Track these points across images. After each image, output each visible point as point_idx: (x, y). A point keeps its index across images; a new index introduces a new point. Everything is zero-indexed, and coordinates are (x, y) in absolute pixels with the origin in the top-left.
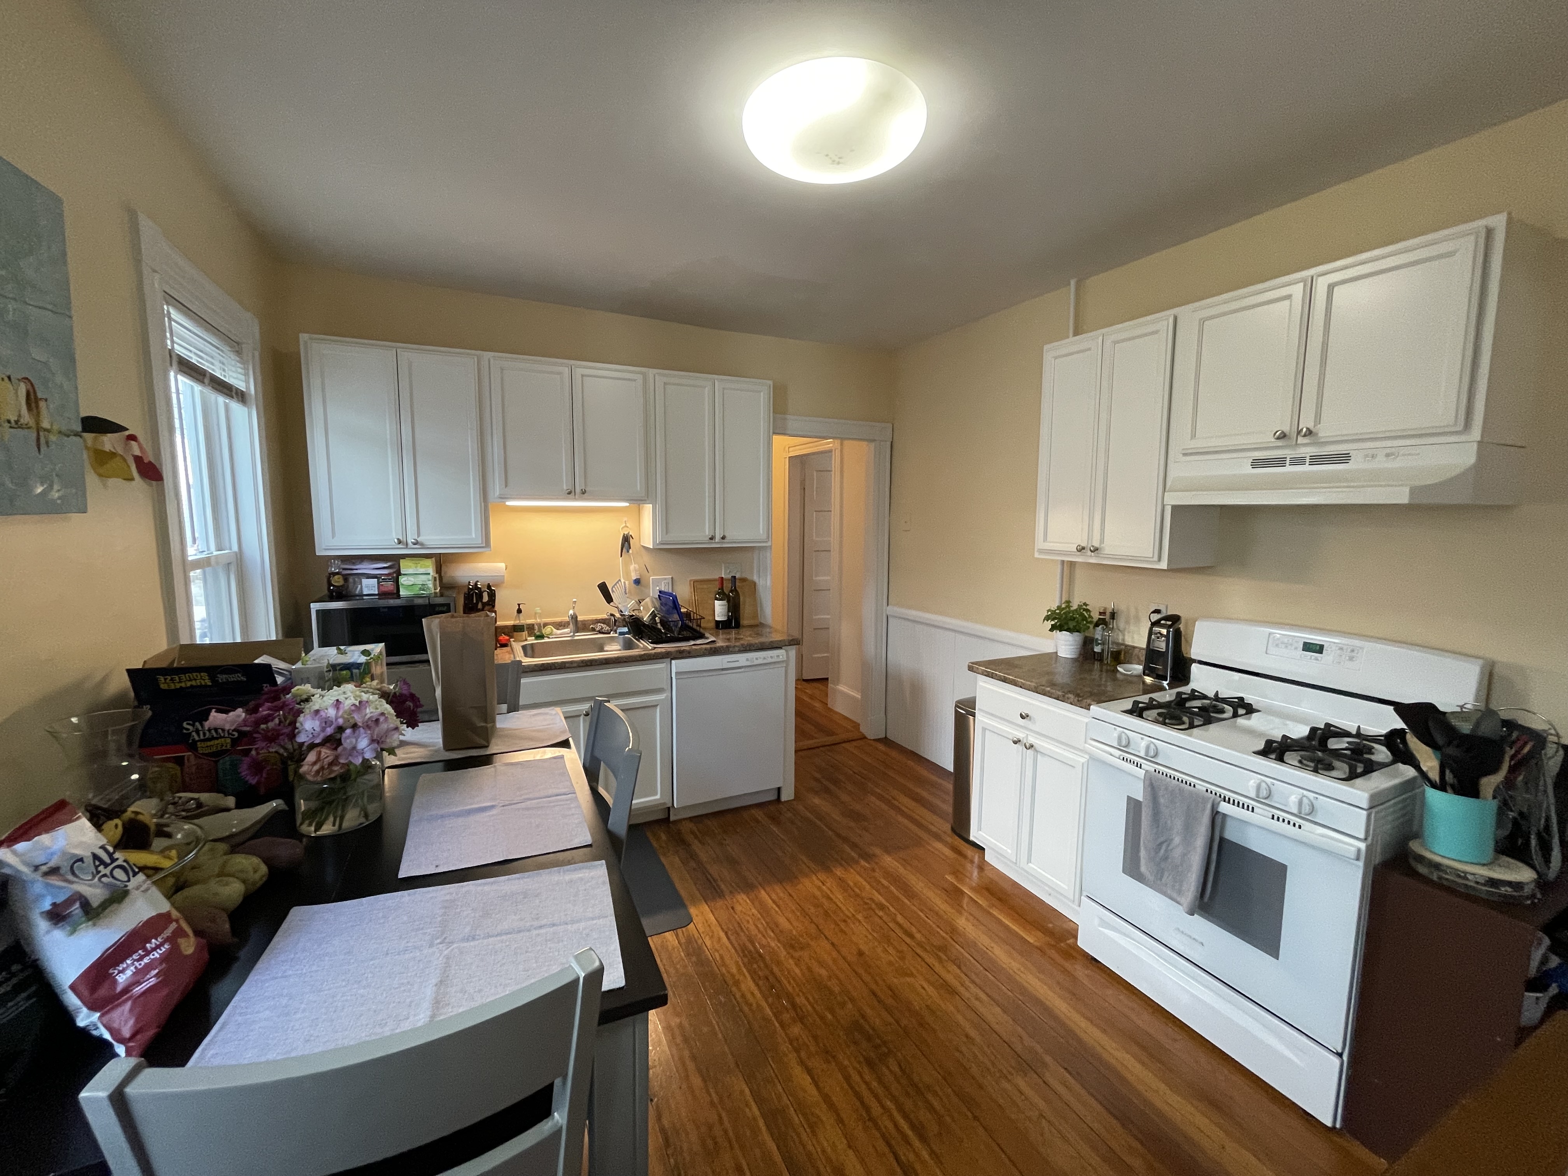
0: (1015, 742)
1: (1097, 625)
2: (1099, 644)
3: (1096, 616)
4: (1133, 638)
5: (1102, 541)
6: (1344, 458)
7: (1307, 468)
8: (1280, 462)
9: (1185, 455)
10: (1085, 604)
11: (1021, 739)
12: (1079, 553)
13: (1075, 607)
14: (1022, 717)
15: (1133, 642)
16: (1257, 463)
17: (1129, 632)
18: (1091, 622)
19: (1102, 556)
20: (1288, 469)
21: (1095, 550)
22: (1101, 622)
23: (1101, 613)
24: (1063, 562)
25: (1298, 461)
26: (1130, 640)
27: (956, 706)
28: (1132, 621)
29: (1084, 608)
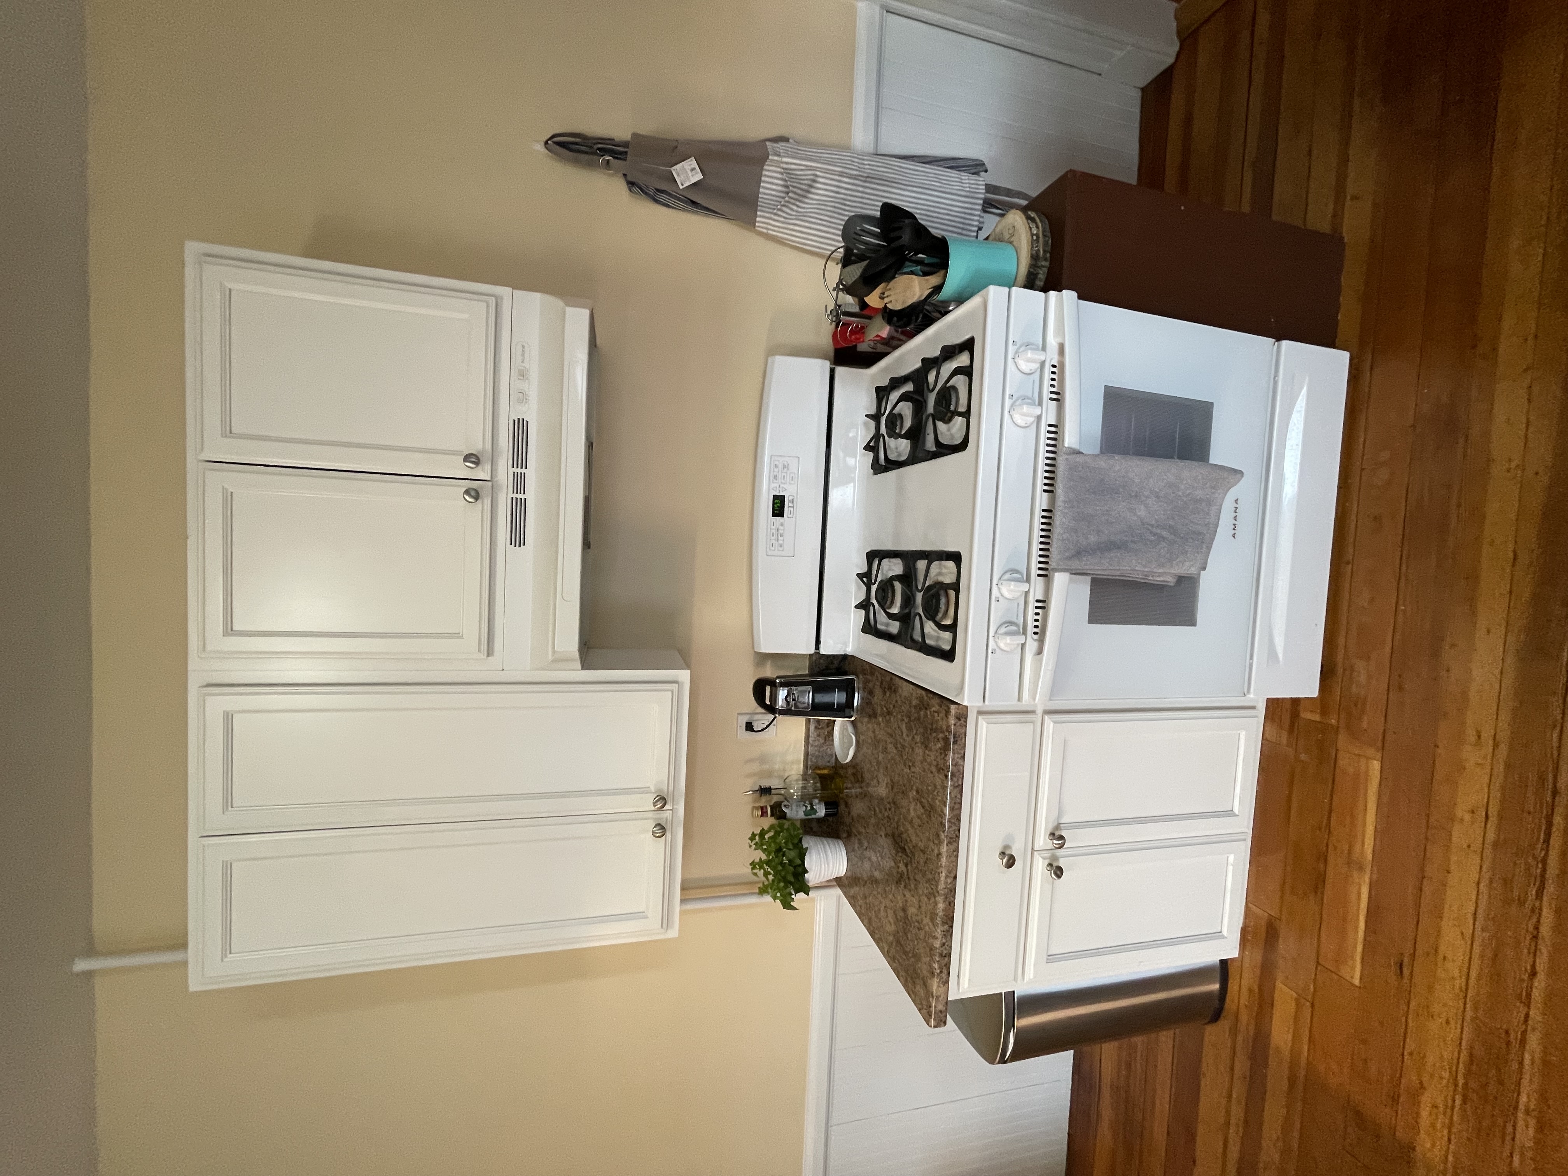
0: (1059, 872)
1: (782, 816)
2: (812, 808)
3: (769, 821)
4: (793, 763)
5: (644, 790)
6: (520, 428)
7: (531, 474)
8: (518, 509)
9: (490, 653)
10: (752, 838)
11: (1047, 862)
12: (668, 834)
13: (760, 855)
14: (1011, 862)
15: (798, 762)
16: (517, 538)
17: (784, 770)
18: (781, 826)
19: (671, 788)
20: (531, 495)
21: (662, 800)
22: (778, 812)
23: (764, 814)
24: (683, 901)
25: (519, 483)
26: (795, 767)
27: (1003, 1061)
28: (766, 767)
29: (759, 839)
